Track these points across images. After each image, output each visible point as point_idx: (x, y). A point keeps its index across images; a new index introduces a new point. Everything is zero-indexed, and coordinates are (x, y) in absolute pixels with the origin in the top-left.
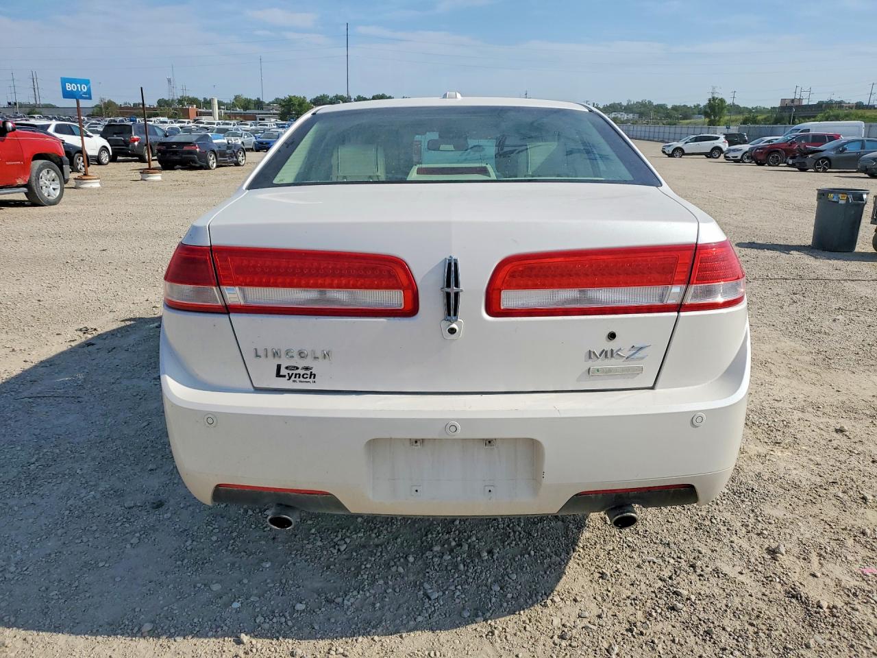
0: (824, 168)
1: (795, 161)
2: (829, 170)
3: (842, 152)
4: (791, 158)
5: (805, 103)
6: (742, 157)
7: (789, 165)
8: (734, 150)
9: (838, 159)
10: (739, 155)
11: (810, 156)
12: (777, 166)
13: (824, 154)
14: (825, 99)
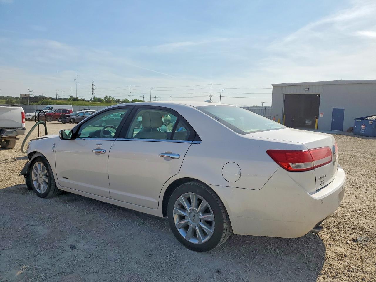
0: (73, 122)
1: (62, 120)
2: (75, 123)
3: (78, 116)
4: (60, 119)
5: (31, 96)
6: (32, 118)
7: (59, 121)
8: (28, 115)
9: (77, 119)
10: (31, 117)
11: (67, 118)
12: (51, 122)
13: (72, 117)
14: (38, 95)
